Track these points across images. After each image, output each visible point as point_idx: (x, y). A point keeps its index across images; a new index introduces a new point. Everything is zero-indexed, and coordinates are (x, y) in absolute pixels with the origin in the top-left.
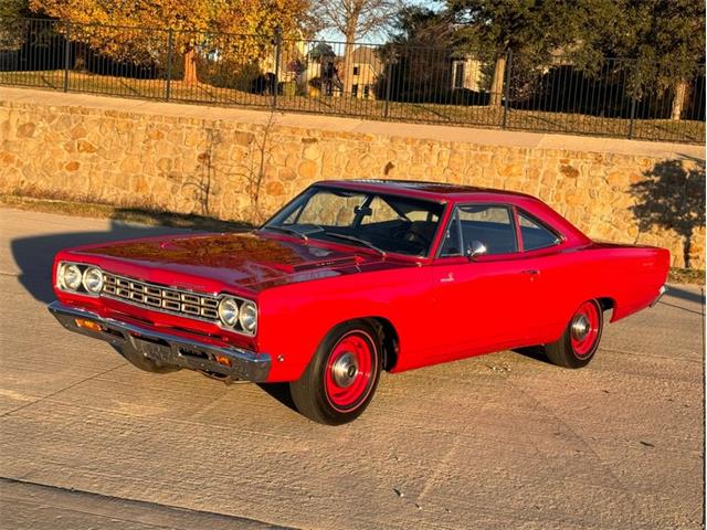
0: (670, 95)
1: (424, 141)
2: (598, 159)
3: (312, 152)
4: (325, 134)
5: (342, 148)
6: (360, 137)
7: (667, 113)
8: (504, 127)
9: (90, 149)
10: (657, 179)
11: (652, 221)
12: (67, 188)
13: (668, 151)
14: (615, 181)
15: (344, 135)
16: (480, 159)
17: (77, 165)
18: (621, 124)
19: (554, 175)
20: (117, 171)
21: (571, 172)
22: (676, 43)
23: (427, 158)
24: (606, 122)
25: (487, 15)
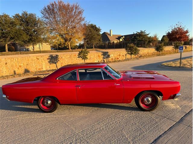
1: (11, 58)
2: (41, 57)
10: (50, 57)
11: (51, 63)
14: (45, 59)
19: (35, 60)
21: (38, 59)
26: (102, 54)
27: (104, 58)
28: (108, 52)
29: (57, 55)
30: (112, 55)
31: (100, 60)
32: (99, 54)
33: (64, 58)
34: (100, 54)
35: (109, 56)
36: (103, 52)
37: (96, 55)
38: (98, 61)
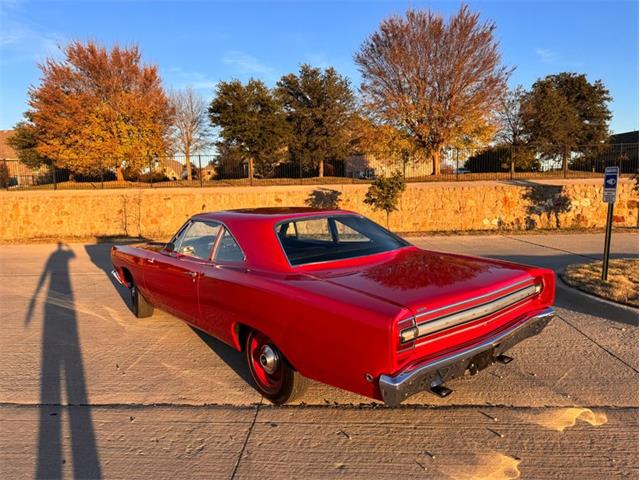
0: (318, 168)
1: (216, 194)
2: (289, 194)
3: (169, 204)
4: (174, 195)
5: (182, 201)
6: (189, 195)
7: (318, 175)
8: (251, 185)
9: (67, 213)
10: (314, 197)
12: (58, 232)
13: (315, 187)
14: (297, 202)
15: (183, 195)
16: (241, 199)
17: (61, 222)
18: (298, 180)
19: (272, 202)
20: (81, 222)
21: (279, 200)
22: (316, 148)
23: (220, 201)
24: (294, 180)
25: (241, 141)
26: (524, 193)
27: (531, 210)
28: (561, 187)
29: (335, 192)
30: (586, 202)
31: (513, 219)
32: (509, 194)
33: (355, 200)
34: (515, 193)
35: (562, 204)
36: (534, 186)
37: (492, 196)
38: (500, 223)
